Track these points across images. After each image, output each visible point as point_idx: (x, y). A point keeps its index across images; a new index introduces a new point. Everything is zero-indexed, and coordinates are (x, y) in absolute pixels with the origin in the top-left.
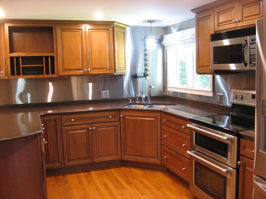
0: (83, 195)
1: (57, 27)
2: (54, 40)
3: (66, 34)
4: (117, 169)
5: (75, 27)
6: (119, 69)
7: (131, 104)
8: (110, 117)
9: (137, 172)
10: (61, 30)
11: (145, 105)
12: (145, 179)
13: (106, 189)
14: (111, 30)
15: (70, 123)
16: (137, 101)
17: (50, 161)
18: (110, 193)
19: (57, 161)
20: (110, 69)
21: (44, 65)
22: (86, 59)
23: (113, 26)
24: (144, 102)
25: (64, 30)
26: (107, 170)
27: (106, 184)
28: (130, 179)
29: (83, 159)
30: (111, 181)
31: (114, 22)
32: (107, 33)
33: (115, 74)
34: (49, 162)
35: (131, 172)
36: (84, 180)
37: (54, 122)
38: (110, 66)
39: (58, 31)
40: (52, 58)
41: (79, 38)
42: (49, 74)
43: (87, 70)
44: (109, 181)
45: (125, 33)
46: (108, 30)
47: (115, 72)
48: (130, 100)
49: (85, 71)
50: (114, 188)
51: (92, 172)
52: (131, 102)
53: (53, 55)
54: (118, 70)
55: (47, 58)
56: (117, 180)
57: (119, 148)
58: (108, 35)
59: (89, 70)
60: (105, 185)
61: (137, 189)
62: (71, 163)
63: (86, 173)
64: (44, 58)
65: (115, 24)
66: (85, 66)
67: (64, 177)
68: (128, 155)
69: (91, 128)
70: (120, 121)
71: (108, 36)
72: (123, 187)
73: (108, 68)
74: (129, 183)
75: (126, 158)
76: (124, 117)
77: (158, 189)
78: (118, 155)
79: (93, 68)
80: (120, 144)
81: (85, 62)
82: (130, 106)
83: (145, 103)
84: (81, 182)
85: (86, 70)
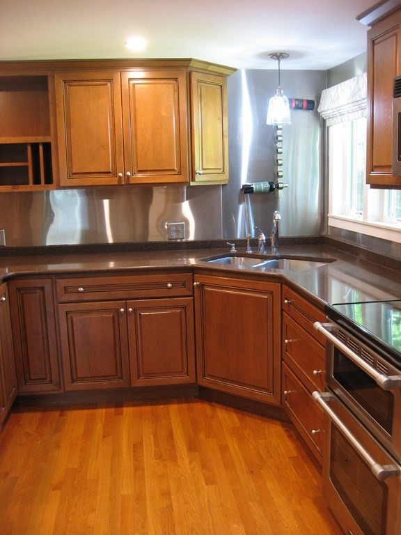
0: (76, 467)
1: (56, 76)
2: (51, 107)
3: (78, 92)
4: (184, 406)
5: (97, 75)
6: (201, 172)
7: (233, 255)
8: (169, 285)
9: (226, 418)
10: (65, 82)
11: (263, 258)
12: (235, 439)
13: (134, 456)
14: (183, 80)
15: (74, 297)
16: (249, 247)
17: (33, 377)
18: (138, 468)
19: (48, 379)
20: (180, 173)
21: (30, 164)
22: (123, 148)
23: (189, 69)
24: (262, 251)
25: (72, 84)
26: (162, 406)
27: (142, 442)
28: (202, 436)
29: (106, 377)
30: (155, 436)
31: (190, 60)
32: (174, 86)
33: (192, 184)
34: (30, 379)
35: (212, 417)
36: (99, 428)
37: (39, 291)
38: (180, 166)
39: (58, 85)
40: (47, 147)
41: (105, 102)
42: (40, 184)
43: (124, 174)
44: (152, 436)
45: (224, 87)
46: (176, 79)
47: (193, 180)
48: (231, 247)
49: (120, 177)
50: (153, 455)
51: (125, 409)
52: (234, 250)
53: (47, 140)
54: (200, 174)
55: (35, 147)
56: (171, 436)
57: (192, 358)
58: (174, 91)
59: (129, 173)
60: (137, 447)
61: (204, 466)
62: (78, 386)
63: (112, 410)
64: (29, 148)
65: (192, 64)
66: (120, 165)
67: (61, 415)
68: (210, 376)
69: (122, 310)
70: (193, 296)
71: (176, 94)
72: (173, 458)
73: (174, 170)
74: (192, 446)
75: (206, 382)
76: (202, 286)
77: (252, 472)
78: (187, 373)
79: (139, 169)
80: (193, 349)
81: (120, 156)
82: (229, 262)
83: (265, 253)
84: (88, 434)
85: (121, 174)
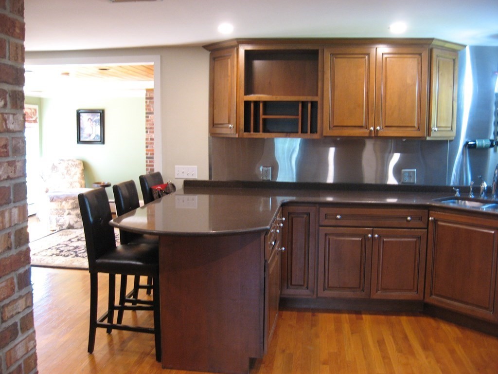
0: (336, 351)
1: (325, 50)
2: (320, 74)
3: (341, 63)
4: (413, 318)
5: (358, 50)
6: (436, 129)
7: (457, 199)
8: (409, 218)
9: (449, 330)
10: (332, 55)
11: (484, 202)
12: (460, 346)
13: (380, 349)
14: (425, 55)
15: (333, 222)
16: (471, 193)
17: (293, 283)
18: (385, 357)
19: (306, 286)
20: (419, 129)
21: (300, 117)
22: (374, 108)
23: (431, 46)
24: (483, 196)
25: (337, 56)
26: (394, 317)
27: (384, 340)
28: (432, 340)
29: (350, 288)
30: (393, 337)
31: (432, 39)
32: (418, 60)
33: (428, 138)
34: (291, 284)
35: (438, 329)
36: (346, 327)
37: (305, 216)
38: (420, 124)
39: (327, 57)
40: (314, 104)
41: (363, 70)
42: (307, 132)
43: (374, 129)
44: (391, 337)
45: (456, 61)
46: (420, 54)
47: (429, 135)
48: (455, 192)
49: (371, 131)
50: (395, 350)
51: (364, 316)
52: (457, 194)
53: (315, 99)
54: (435, 131)
55: (304, 104)
56: (406, 338)
57: (422, 279)
58: (418, 63)
59: (378, 128)
60: (381, 343)
61: (438, 361)
62: (329, 293)
63: (354, 316)
64: (300, 105)
65: (434, 42)
66: (371, 120)
67: (313, 315)
68: (437, 295)
69: (370, 235)
70: (427, 228)
71: (420, 66)
72: (412, 353)
73: (414, 127)
74: (425, 347)
75: (433, 300)
76: (435, 221)
77: (479, 369)
78: (417, 291)
79: (387, 124)
80: (424, 272)
81: (372, 114)
82: (454, 203)
83: (485, 198)
84: (338, 330)
85: (372, 128)
